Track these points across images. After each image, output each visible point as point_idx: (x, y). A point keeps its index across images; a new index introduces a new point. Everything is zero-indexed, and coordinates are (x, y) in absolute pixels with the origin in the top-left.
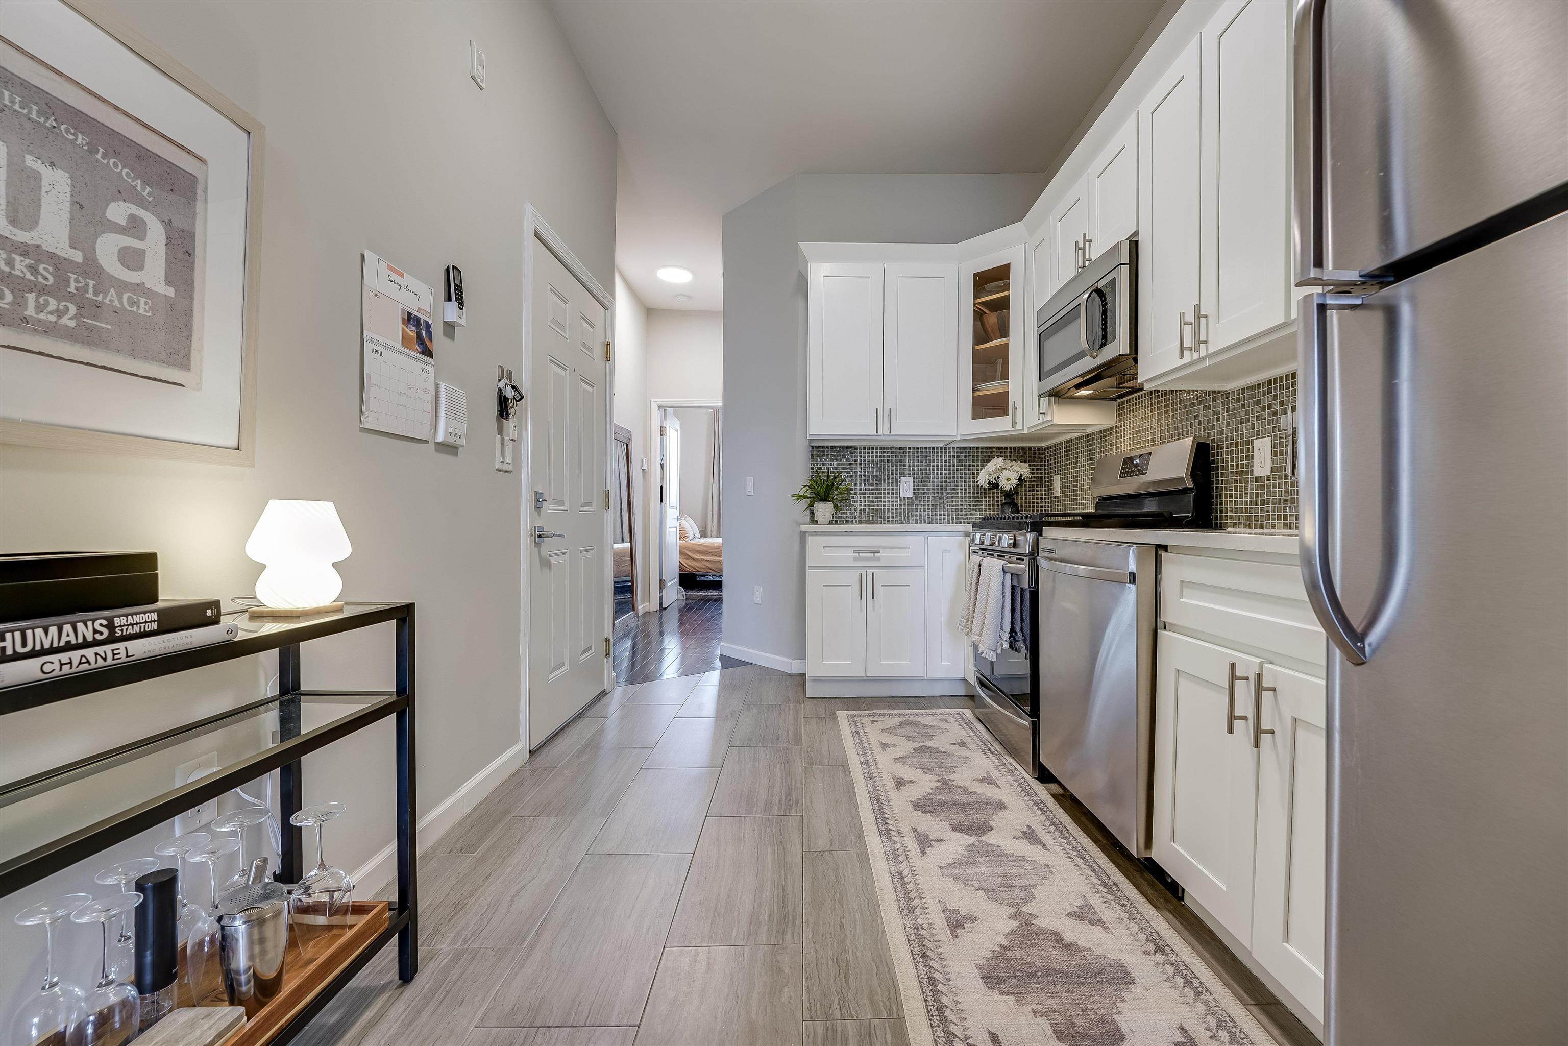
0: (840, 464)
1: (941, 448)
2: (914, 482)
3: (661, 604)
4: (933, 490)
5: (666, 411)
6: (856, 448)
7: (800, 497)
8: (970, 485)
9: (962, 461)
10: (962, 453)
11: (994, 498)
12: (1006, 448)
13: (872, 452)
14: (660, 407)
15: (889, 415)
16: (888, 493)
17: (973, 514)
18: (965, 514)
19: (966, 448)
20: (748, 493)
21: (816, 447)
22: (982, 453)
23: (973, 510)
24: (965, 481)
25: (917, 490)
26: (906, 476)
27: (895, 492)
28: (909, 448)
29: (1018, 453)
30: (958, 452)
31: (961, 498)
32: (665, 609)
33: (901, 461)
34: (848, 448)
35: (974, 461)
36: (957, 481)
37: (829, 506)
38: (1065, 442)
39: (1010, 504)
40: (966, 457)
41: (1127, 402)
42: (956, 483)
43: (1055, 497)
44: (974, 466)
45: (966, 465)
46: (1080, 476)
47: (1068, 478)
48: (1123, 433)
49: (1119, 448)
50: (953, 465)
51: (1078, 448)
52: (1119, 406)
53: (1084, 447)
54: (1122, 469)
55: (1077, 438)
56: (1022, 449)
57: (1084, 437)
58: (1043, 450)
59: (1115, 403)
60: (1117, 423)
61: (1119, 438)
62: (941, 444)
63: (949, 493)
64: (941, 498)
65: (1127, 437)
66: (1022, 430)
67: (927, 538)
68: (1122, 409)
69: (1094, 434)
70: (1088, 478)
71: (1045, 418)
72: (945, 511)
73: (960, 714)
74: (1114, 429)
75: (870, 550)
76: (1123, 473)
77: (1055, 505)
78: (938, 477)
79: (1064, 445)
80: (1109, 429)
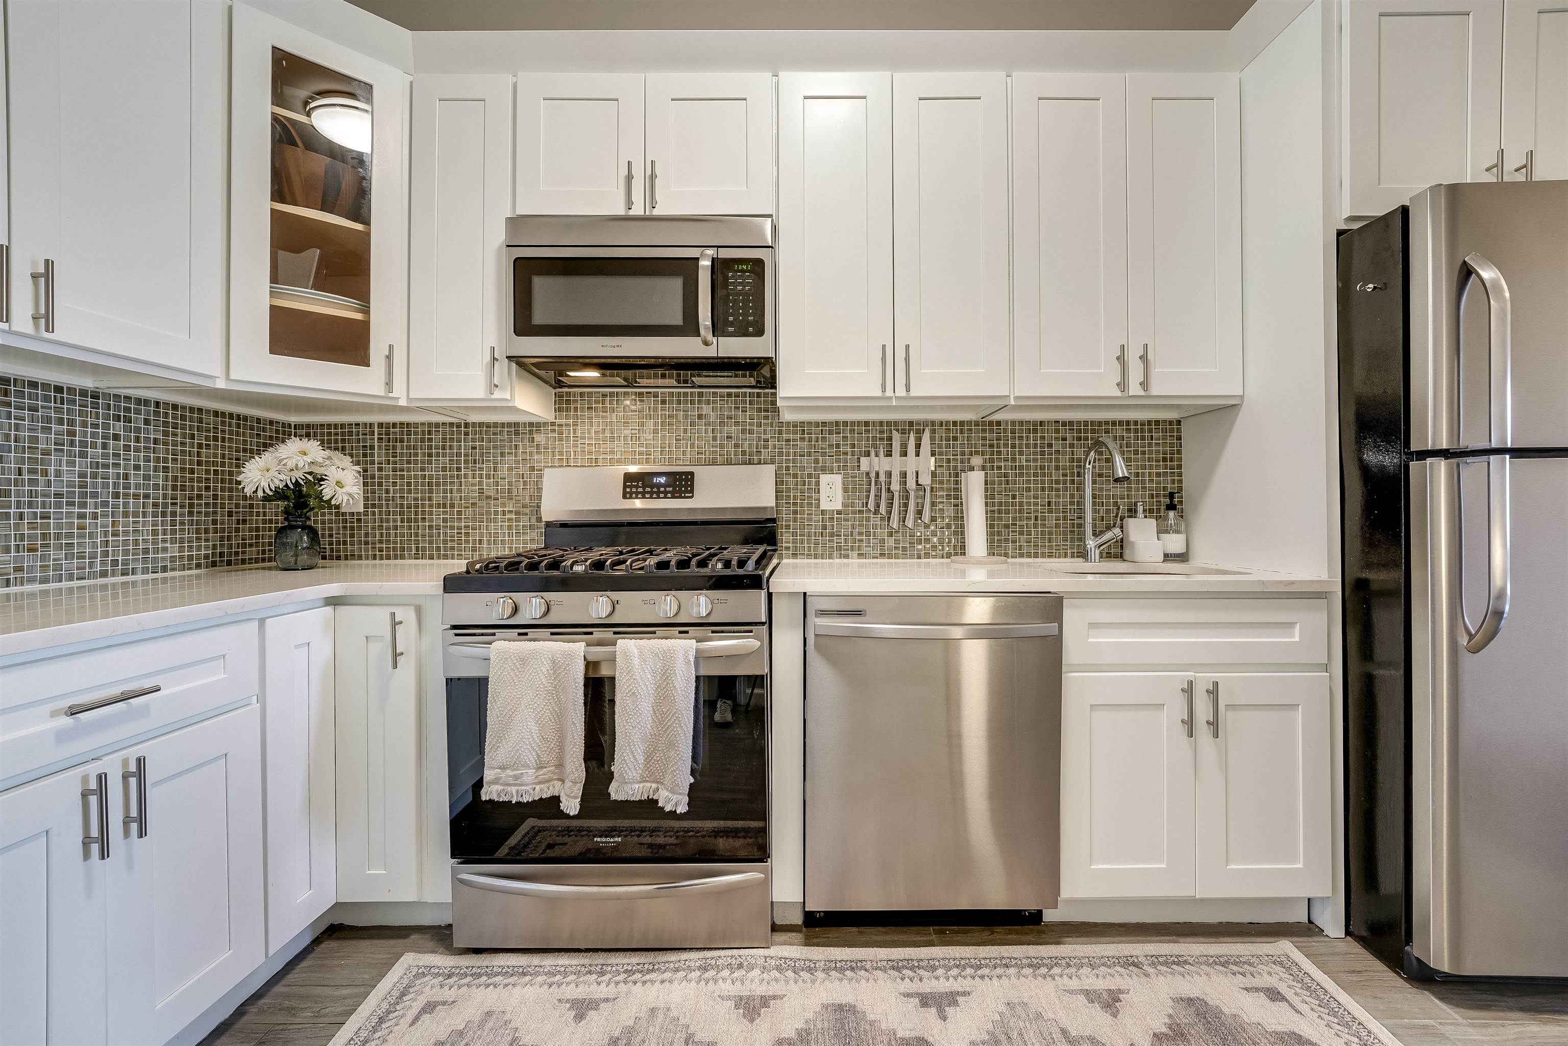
8: (156, 487)
9: (137, 430)
12: (231, 416)
17: (165, 550)
18: (146, 552)
19: (147, 402)
23: (165, 541)
24: (146, 477)
29: (252, 428)
31: (135, 515)
35: (166, 434)
36: (126, 476)
38: (381, 425)
39: (304, 527)
40: (147, 422)
41: (582, 394)
42: (122, 481)
43: (344, 514)
44: (166, 443)
45: (147, 440)
46: (438, 484)
47: (395, 484)
48: (572, 435)
49: (561, 453)
50: (116, 437)
51: (430, 440)
52: (559, 396)
53: (452, 440)
54: (625, 487)
55: (430, 424)
56: (258, 420)
57: (451, 424)
58: (290, 428)
59: (553, 391)
60: (556, 419)
61: (561, 440)
62: (88, 383)
63: (105, 504)
64: (82, 516)
65: (583, 441)
66: (398, 398)
67: (262, 622)
68: (568, 402)
69: (488, 426)
70: (466, 490)
71: (497, 394)
72: (93, 548)
73: (420, 974)
74: (546, 426)
75: (116, 691)
76: (628, 492)
77: (345, 528)
78: (71, 463)
79: (376, 430)
80: (531, 424)
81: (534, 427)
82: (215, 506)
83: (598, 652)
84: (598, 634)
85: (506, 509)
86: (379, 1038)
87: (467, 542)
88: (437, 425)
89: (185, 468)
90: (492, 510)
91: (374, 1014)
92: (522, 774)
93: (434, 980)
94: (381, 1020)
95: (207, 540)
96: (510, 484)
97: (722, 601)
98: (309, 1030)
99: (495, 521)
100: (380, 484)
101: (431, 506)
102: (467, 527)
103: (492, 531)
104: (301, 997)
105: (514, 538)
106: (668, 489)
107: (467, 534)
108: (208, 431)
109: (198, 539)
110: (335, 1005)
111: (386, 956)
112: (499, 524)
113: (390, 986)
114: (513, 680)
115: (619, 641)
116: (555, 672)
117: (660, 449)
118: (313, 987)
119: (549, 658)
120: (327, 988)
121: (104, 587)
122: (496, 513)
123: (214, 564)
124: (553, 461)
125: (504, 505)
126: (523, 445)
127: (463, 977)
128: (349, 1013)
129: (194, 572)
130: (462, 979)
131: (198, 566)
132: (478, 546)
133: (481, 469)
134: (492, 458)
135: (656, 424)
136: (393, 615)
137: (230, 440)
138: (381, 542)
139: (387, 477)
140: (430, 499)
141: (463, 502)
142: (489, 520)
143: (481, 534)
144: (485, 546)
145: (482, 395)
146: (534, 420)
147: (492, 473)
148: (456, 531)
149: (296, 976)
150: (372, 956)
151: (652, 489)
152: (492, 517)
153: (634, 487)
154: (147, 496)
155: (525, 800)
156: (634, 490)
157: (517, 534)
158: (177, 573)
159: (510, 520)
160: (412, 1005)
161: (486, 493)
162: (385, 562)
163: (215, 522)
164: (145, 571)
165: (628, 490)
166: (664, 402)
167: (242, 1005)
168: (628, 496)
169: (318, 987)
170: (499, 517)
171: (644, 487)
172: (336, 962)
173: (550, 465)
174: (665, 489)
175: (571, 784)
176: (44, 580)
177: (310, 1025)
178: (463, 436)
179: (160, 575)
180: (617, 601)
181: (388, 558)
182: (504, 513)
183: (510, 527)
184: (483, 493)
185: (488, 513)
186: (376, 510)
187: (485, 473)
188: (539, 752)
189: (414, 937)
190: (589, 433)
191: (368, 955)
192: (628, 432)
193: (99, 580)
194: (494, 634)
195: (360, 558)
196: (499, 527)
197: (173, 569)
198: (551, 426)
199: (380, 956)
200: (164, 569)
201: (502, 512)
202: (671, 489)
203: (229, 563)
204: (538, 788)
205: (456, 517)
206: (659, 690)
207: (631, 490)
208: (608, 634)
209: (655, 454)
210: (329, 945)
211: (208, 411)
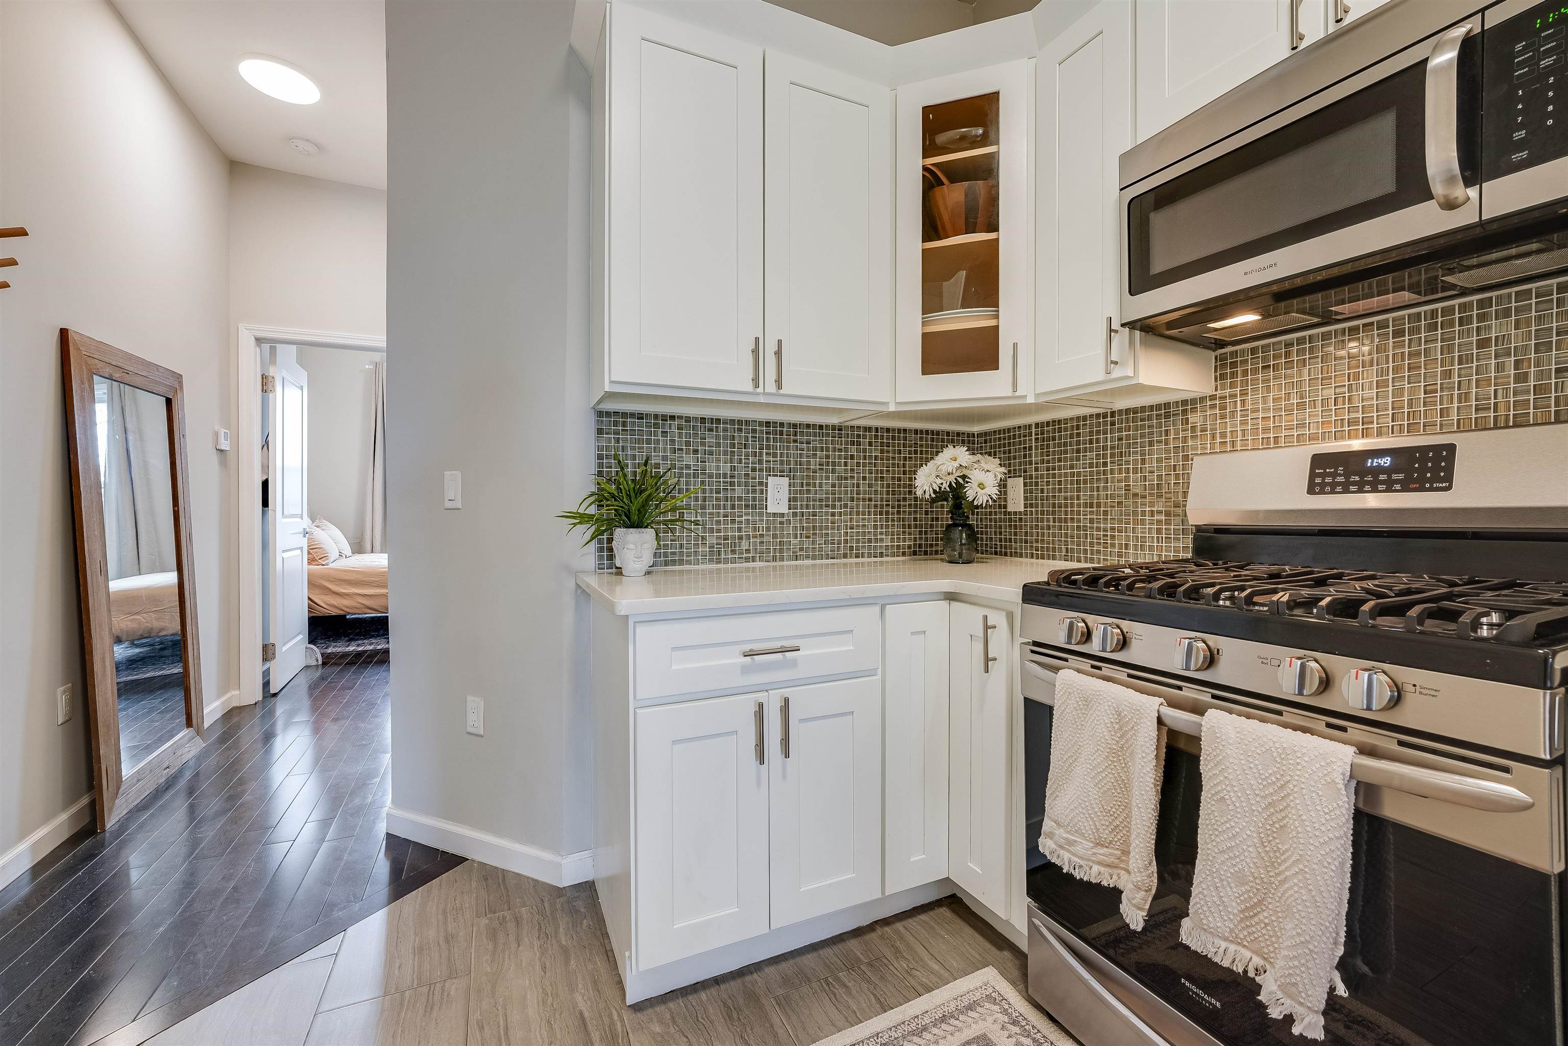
0: (657, 450)
1: (834, 428)
2: (790, 485)
3: (266, 685)
4: (821, 500)
5: (273, 351)
6: (688, 419)
7: (583, 518)
8: (876, 492)
9: (865, 451)
10: (865, 437)
11: (910, 513)
12: (927, 432)
13: (717, 427)
14: (259, 341)
15: (778, 354)
16: (747, 506)
17: (882, 540)
18: (870, 541)
19: (870, 429)
20: (448, 505)
21: (608, 414)
22: (893, 438)
23: (881, 534)
24: (870, 486)
25: (795, 499)
26: (777, 476)
27: (757, 503)
28: (782, 425)
29: (943, 441)
30: (858, 436)
32: (275, 695)
33: (768, 447)
34: (672, 418)
35: (882, 451)
36: (858, 485)
37: (647, 536)
38: (1037, 425)
39: (963, 526)
40: (870, 444)
41: (1254, 351)
42: (855, 489)
43: (1010, 513)
44: (882, 459)
45: (870, 457)
46: (1085, 482)
47: (1048, 483)
48: (1239, 409)
49: (1223, 435)
50: (852, 457)
51: (1078, 435)
52: (1221, 359)
53: (1098, 432)
54: (1312, 475)
55: (1078, 418)
56: (948, 433)
57: (1098, 416)
58: (974, 437)
59: (1213, 354)
60: (1216, 390)
61: (1223, 417)
62: (834, 420)
63: (846, 506)
64: (833, 514)
65: (1254, 415)
66: (1025, 397)
67: (883, 608)
68: (1234, 365)
69: (1135, 411)
70: (1113, 487)
71: (1117, 373)
72: (840, 537)
73: (992, 997)
74: (1205, 402)
75: (777, 645)
76: (1318, 484)
77: (1010, 526)
78: (827, 478)
79: (1034, 430)
80: (1185, 402)
81: (1188, 405)
82: (916, 506)
83: (1180, 718)
84: (1190, 693)
85: (1155, 509)
86: (935, 1035)
87: (1113, 545)
88: (1085, 418)
89: (895, 477)
90: (1139, 509)
91: (942, 1007)
92: (1075, 841)
93: (1000, 1015)
94: (943, 1019)
95: (910, 534)
96: (1160, 477)
97: (1423, 691)
98: (899, 981)
99: (1143, 522)
100: (1037, 484)
101: (1079, 505)
102: (1113, 529)
103: (1139, 535)
104: (909, 947)
105: (1164, 545)
106: (1394, 477)
107: (1113, 537)
108: (910, 446)
109: (904, 532)
110: (923, 972)
111: (977, 956)
112: (1147, 527)
113: (965, 989)
114: (1076, 722)
115: (1211, 712)
116: (1120, 729)
117: (1390, 412)
118: (919, 944)
119: (1114, 708)
120: (926, 952)
121: (845, 565)
122: (1143, 513)
123: (915, 553)
124: (1213, 445)
125: (1152, 504)
126: (1175, 429)
127: (1025, 1034)
128: (929, 990)
129: (901, 558)
130: (1023, 1036)
131: (904, 554)
132: (1124, 551)
133: (1127, 463)
134: (1139, 449)
135: (1380, 373)
136: (985, 618)
137: (927, 452)
138: (1037, 541)
139: (1042, 477)
140: (1078, 498)
141: (1109, 500)
142: (1136, 522)
143: (1128, 537)
144: (1131, 551)
145: (1100, 376)
146: (1188, 396)
147: (1139, 466)
148: (1102, 533)
149: (914, 924)
150: (967, 946)
151: (1362, 477)
152: (1140, 518)
153: (1330, 475)
154: (870, 500)
155: (1078, 875)
156: (1328, 480)
157: (1167, 540)
158: (889, 559)
159: (1159, 522)
160: (972, 1024)
161: (1134, 490)
162: (1040, 561)
163: (915, 519)
164: (869, 556)
165: (1318, 480)
166: (1398, 333)
167: (876, 922)
168: (1317, 489)
169: (921, 946)
170: (1147, 518)
171: (1347, 475)
172: (942, 933)
173: (1199, 453)
174: (1389, 476)
175: (1133, 887)
176: (814, 558)
177: (901, 976)
178: (1109, 427)
179: (878, 559)
180: (1218, 650)
181: (1043, 558)
182: (1152, 513)
183: (1159, 531)
184: (1130, 490)
185: (1135, 513)
186: (1033, 509)
187: (1131, 466)
188: (1097, 824)
189: (1006, 954)
190: (1265, 402)
191: (965, 944)
192: (1330, 393)
193: (843, 560)
194: (1066, 660)
195: (1021, 556)
196: (1146, 531)
197: (887, 556)
198: (1210, 400)
199: (972, 952)
200: (881, 555)
201: (1150, 512)
202: (1401, 476)
203: (926, 553)
204: (1096, 868)
205: (1102, 517)
206: (1272, 810)
207: (1323, 480)
208: (1204, 696)
209: (1380, 421)
210: (944, 911)
211: (910, 431)
